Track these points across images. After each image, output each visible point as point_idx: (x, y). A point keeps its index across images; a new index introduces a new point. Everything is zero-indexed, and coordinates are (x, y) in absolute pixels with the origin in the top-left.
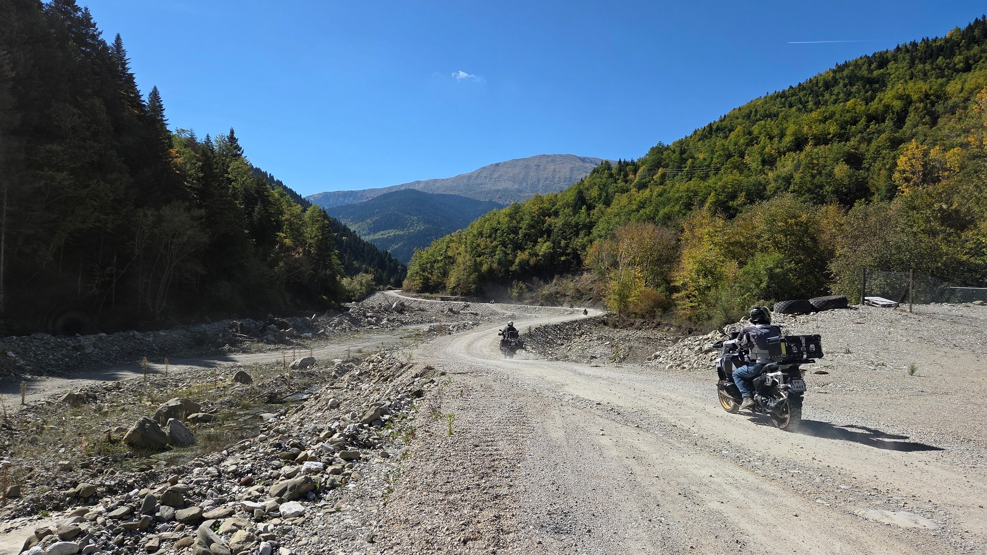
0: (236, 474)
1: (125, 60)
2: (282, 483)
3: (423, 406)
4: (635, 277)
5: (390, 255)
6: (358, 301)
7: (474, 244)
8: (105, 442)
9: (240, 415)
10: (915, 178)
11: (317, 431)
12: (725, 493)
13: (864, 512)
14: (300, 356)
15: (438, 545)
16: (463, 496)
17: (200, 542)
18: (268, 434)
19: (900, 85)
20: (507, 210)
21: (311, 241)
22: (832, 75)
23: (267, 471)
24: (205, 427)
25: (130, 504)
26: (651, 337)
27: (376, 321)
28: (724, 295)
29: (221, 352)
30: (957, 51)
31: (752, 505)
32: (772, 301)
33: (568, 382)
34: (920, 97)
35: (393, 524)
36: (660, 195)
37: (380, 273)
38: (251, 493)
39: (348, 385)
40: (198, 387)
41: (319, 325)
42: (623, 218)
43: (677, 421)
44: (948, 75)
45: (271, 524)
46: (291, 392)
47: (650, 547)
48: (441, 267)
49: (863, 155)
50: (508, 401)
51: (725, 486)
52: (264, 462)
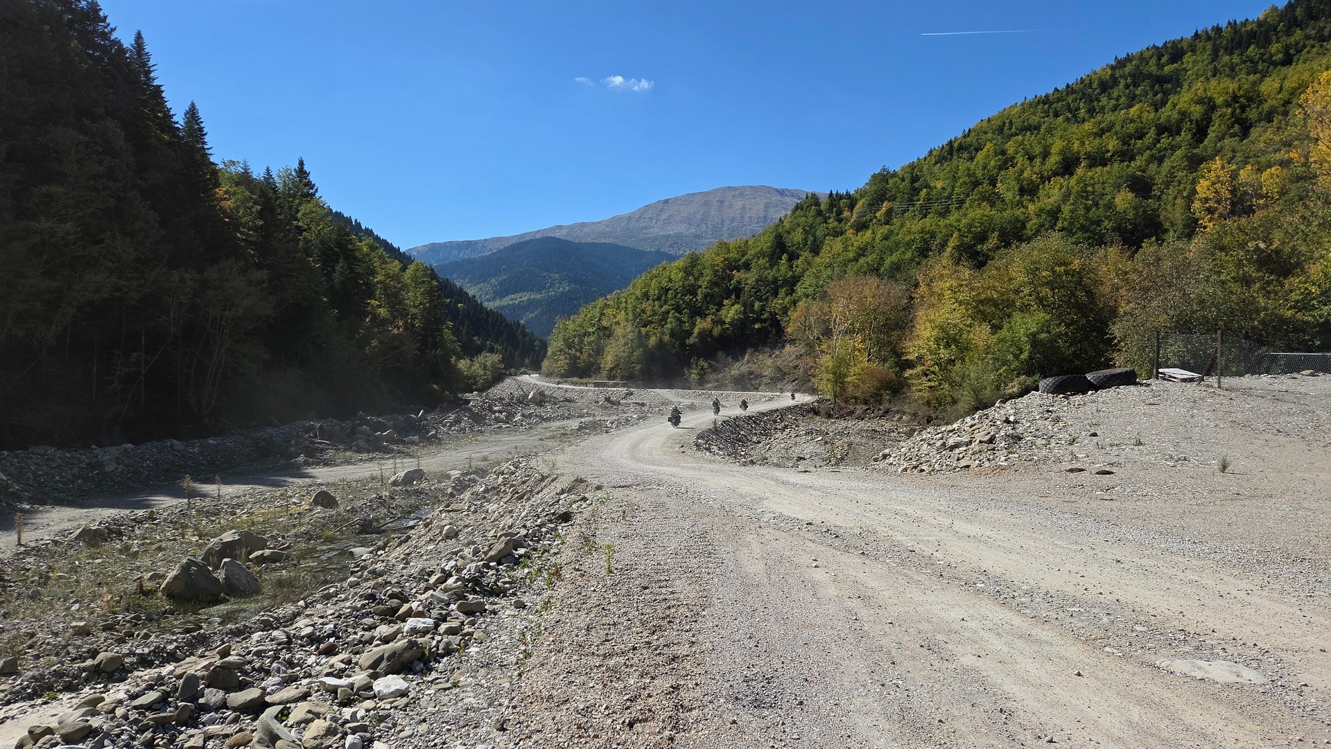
0: (313, 639)
1: (150, 67)
2: (375, 651)
3: (571, 534)
4: (854, 349)
5: (523, 326)
6: (481, 390)
7: (637, 310)
8: (135, 594)
9: (322, 551)
10: (1221, 209)
11: (425, 574)
12: (983, 642)
13: (1168, 662)
14: (403, 467)
15: (594, 730)
16: (628, 659)
17: (261, 739)
18: (361, 576)
19: (1199, 84)
20: (680, 263)
21: (414, 310)
22: (1110, 72)
23: (355, 633)
24: (274, 570)
25: (163, 688)
26: (877, 429)
27: (506, 417)
28: (972, 370)
29: (293, 465)
30: (1274, 38)
31: (1020, 659)
32: (1037, 377)
33: (768, 495)
34: (1226, 101)
35: (531, 703)
36: (886, 238)
37: (510, 352)
38: (333, 665)
39: (470, 507)
40: (263, 514)
41: (427, 425)
42: (837, 270)
43: (916, 545)
44: (1263, 70)
45: (361, 709)
46: (391, 518)
47: (883, 723)
48: (593, 341)
49: (1152, 178)
50: (687, 524)
51: (982, 632)
52: (351, 621)
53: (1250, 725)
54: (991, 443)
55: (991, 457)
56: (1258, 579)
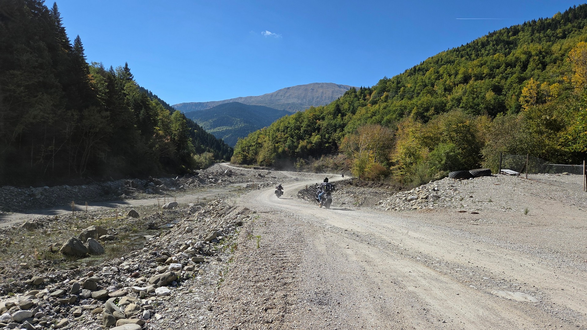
0: (129, 271)
1: (59, 19)
2: (157, 276)
3: (242, 231)
4: (369, 157)
5: (223, 141)
6: (204, 169)
7: (274, 136)
8: (49, 252)
9: (132, 236)
10: (532, 101)
11: (178, 246)
12: (418, 281)
13: (496, 292)
14: (169, 201)
15: (250, 312)
16: (265, 283)
17: (107, 310)
18: (149, 247)
19: (525, 46)
20: (294, 116)
21: (175, 132)
22: (486, 39)
23: (148, 269)
24: (111, 244)
25: (64, 288)
26: (378, 192)
27: (215, 181)
28: (420, 168)
29: (120, 198)
30: (559, 26)
31: (433, 289)
32: (448, 171)
33: (328, 218)
34: (536, 53)
35: (223, 300)
36: (385, 108)
37: (217, 152)
38: (138, 282)
39: (198, 219)
40: (106, 219)
41: (180, 183)
42: (363, 121)
43: (391, 241)
44: (553, 40)
45: (150, 300)
46: (163, 223)
47: (373, 313)
48: (254, 149)
49: (503, 86)
50: (293, 229)
51: (418, 277)
52: (146, 264)
53: (529, 319)
54: (427, 199)
55: (426, 205)
56: (537, 260)
